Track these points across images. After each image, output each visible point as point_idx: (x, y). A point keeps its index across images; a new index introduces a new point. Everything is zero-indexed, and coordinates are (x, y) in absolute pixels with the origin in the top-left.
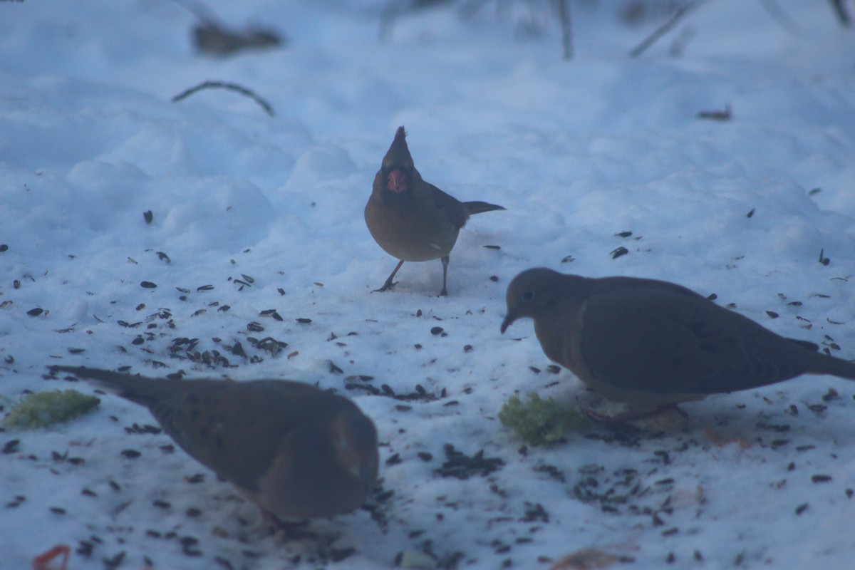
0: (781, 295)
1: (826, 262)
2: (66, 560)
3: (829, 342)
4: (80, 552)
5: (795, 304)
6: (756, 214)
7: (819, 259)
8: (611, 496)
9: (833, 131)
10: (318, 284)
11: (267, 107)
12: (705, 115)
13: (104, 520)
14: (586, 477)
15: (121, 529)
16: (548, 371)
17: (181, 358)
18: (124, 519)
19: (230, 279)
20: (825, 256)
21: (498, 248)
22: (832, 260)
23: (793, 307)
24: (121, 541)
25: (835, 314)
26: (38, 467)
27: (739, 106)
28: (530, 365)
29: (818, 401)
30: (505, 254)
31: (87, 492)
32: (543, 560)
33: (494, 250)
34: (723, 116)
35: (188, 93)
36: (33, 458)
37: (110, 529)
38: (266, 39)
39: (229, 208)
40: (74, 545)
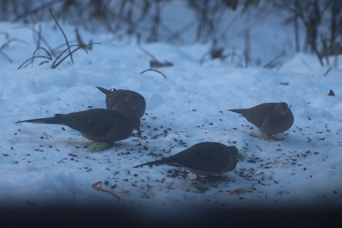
0: (297, 127)
1: (310, 119)
2: (101, 185)
3: (309, 139)
4: (105, 184)
5: (300, 129)
6: (292, 106)
7: (308, 118)
8: (247, 176)
9: (315, 88)
10: (174, 119)
11: (165, 77)
12: (282, 84)
13: (112, 176)
14: (241, 171)
15: (116, 179)
16: (233, 143)
17: (136, 136)
18: (117, 176)
19: (150, 117)
20: (309, 118)
21: (222, 112)
22: (311, 119)
23: (300, 130)
24: (116, 182)
25: (310, 132)
26: (95, 162)
27: (291, 82)
28: (228, 141)
29: (305, 153)
30: (224, 114)
31: (107, 169)
32: (228, 191)
33: (221, 113)
34: (286, 84)
35: (144, 72)
36: (94, 159)
37: (113, 178)
38: (169, 64)
39: (151, 99)
40: (103, 182)
